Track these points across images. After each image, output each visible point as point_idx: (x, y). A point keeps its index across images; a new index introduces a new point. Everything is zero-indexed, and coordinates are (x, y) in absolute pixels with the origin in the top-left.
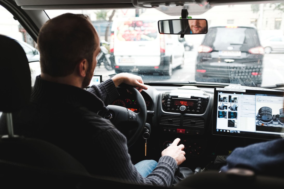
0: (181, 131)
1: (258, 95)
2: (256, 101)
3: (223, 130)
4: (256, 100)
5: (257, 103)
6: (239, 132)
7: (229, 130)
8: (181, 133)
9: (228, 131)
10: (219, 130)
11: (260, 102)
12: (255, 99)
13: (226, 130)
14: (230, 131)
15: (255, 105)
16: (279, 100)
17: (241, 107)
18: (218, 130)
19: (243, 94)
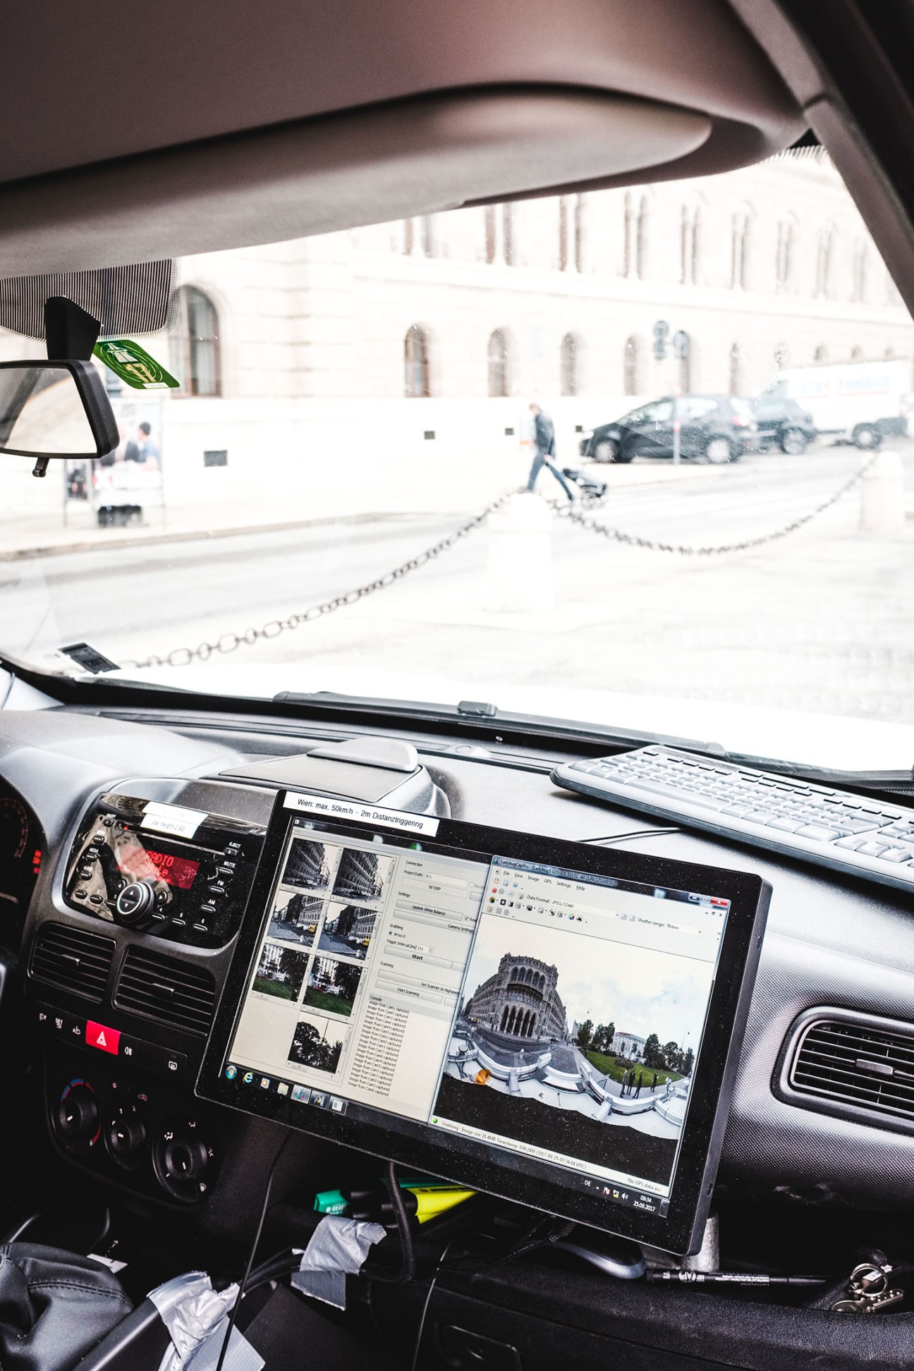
0: (102, 1040)
1: (507, 865)
2: (487, 902)
3: (259, 1076)
4: (489, 894)
5: (484, 918)
6: (338, 1106)
7: (291, 1084)
8: (99, 1049)
9: (283, 1089)
10: (242, 1070)
11: (507, 912)
12: (481, 890)
13: (275, 1081)
14: (297, 1089)
15: (473, 932)
16: (624, 917)
17: (393, 938)
18: (231, 1073)
19: (425, 849)
